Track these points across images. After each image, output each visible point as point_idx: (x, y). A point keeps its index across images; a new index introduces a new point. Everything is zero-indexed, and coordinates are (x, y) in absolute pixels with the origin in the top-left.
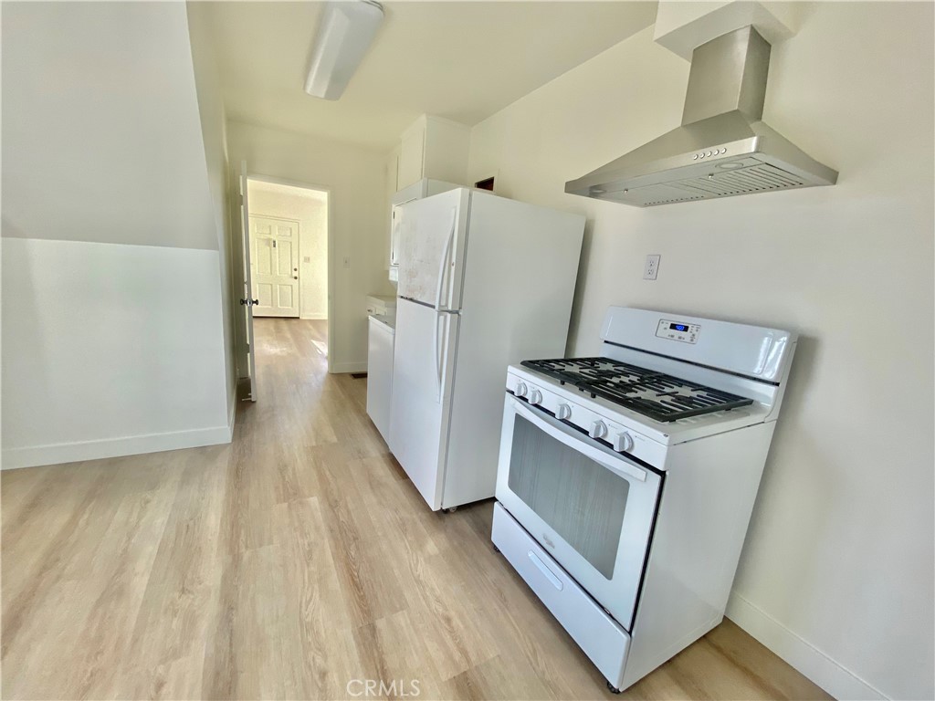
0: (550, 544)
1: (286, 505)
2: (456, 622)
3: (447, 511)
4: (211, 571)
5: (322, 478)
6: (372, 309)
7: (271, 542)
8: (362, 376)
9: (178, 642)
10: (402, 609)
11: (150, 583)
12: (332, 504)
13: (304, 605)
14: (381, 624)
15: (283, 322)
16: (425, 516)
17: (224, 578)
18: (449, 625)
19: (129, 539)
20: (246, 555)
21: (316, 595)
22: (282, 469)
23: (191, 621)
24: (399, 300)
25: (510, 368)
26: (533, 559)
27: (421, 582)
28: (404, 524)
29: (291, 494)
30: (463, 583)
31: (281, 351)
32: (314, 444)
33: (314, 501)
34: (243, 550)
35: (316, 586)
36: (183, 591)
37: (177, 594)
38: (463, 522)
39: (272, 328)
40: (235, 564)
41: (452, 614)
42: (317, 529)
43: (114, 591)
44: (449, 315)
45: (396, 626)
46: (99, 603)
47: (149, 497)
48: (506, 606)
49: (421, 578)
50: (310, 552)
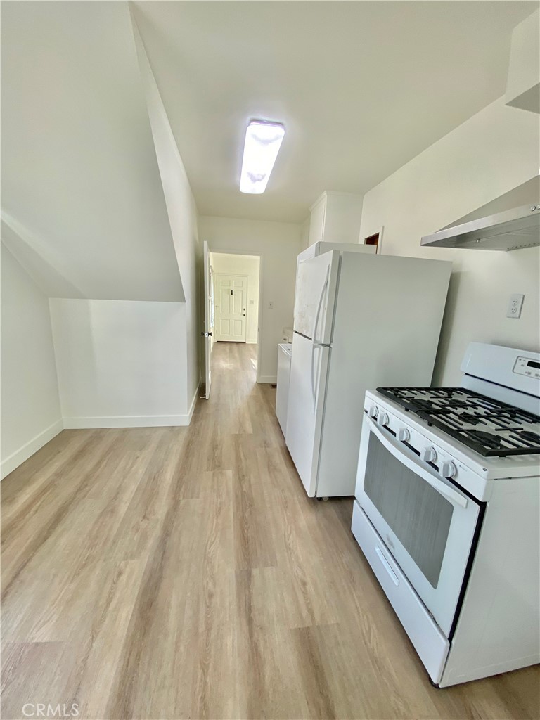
0: (392, 544)
1: (212, 472)
2: (310, 587)
3: (320, 499)
4: (161, 508)
5: (238, 458)
6: (287, 338)
7: (198, 497)
8: (274, 386)
9: (135, 549)
10: (272, 565)
11: (129, 508)
12: (241, 477)
13: (209, 545)
14: (255, 572)
15: (235, 345)
16: (302, 499)
17: (168, 514)
18: (305, 588)
19: (124, 479)
20: (182, 502)
21: (218, 539)
22: (215, 447)
23: (144, 538)
24: (294, 333)
25: (367, 393)
26: (378, 553)
27: (290, 549)
28: (286, 502)
29: (216, 466)
30: (322, 559)
31: (230, 366)
32: (237, 433)
33: (230, 473)
34: (181, 498)
35: (219, 533)
36: (144, 517)
37: (141, 518)
38: (332, 510)
39: (228, 350)
40: (175, 507)
41: (308, 580)
42: (228, 493)
43: (110, 510)
44: (322, 347)
45: (265, 576)
46: (101, 515)
47: (138, 455)
48: (354, 587)
49: (291, 546)
50: (220, 509)
